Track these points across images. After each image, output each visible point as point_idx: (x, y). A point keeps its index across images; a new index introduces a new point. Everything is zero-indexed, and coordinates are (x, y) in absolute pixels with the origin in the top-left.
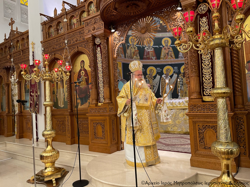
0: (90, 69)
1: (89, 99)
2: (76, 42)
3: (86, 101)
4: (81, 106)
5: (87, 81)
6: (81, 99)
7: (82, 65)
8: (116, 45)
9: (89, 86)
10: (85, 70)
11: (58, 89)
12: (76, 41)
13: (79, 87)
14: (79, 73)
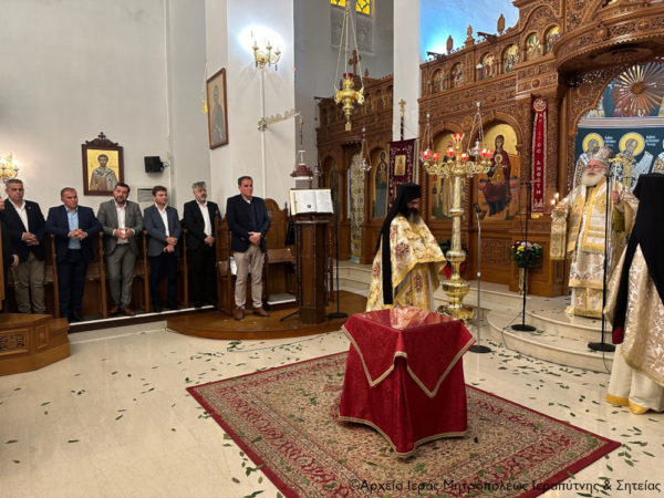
0: (516, 152)
1: (508, 206)
2: (491, 103)
3: (502, 209)
5: (507, 172)
6: (492, 205)
7: (499, 145)
9: (509, 182)
10: (504, 154)
11: (445, 186)
12: (493, 101)
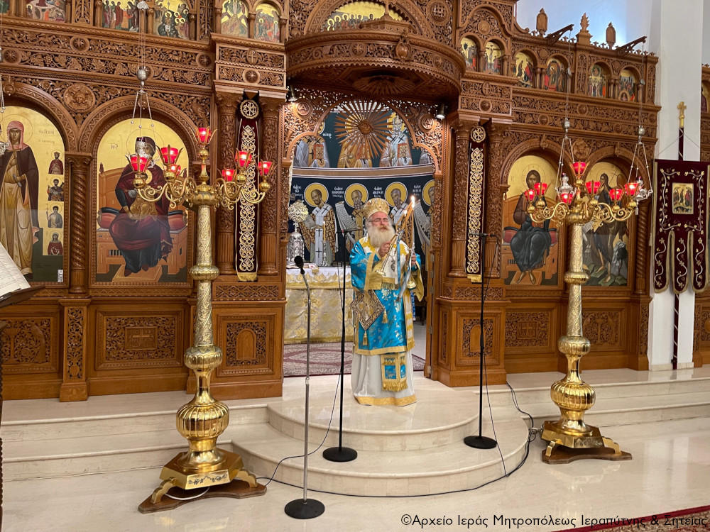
1: (165, 259)
4: (126, 275)
6: (129, 255)
8: (291, 135)
9: (167, 219)
13: (123, 216)
14: (123, 173)
